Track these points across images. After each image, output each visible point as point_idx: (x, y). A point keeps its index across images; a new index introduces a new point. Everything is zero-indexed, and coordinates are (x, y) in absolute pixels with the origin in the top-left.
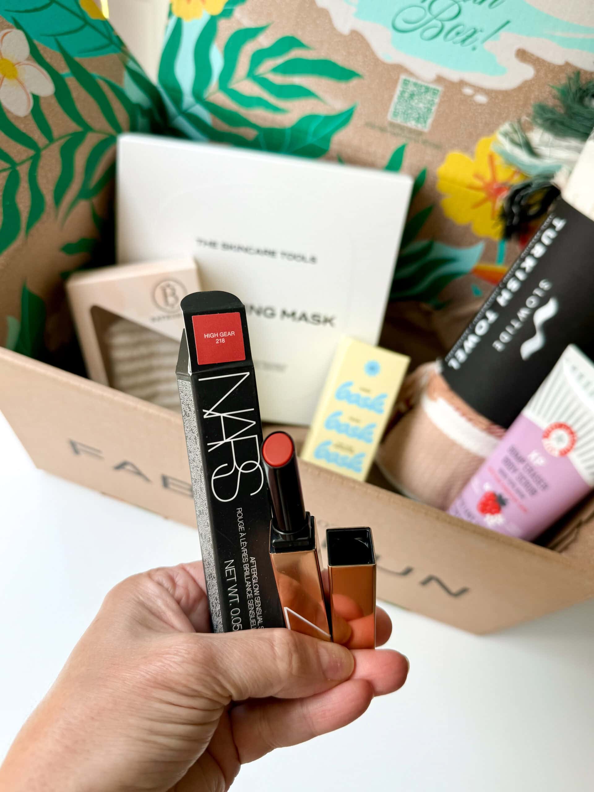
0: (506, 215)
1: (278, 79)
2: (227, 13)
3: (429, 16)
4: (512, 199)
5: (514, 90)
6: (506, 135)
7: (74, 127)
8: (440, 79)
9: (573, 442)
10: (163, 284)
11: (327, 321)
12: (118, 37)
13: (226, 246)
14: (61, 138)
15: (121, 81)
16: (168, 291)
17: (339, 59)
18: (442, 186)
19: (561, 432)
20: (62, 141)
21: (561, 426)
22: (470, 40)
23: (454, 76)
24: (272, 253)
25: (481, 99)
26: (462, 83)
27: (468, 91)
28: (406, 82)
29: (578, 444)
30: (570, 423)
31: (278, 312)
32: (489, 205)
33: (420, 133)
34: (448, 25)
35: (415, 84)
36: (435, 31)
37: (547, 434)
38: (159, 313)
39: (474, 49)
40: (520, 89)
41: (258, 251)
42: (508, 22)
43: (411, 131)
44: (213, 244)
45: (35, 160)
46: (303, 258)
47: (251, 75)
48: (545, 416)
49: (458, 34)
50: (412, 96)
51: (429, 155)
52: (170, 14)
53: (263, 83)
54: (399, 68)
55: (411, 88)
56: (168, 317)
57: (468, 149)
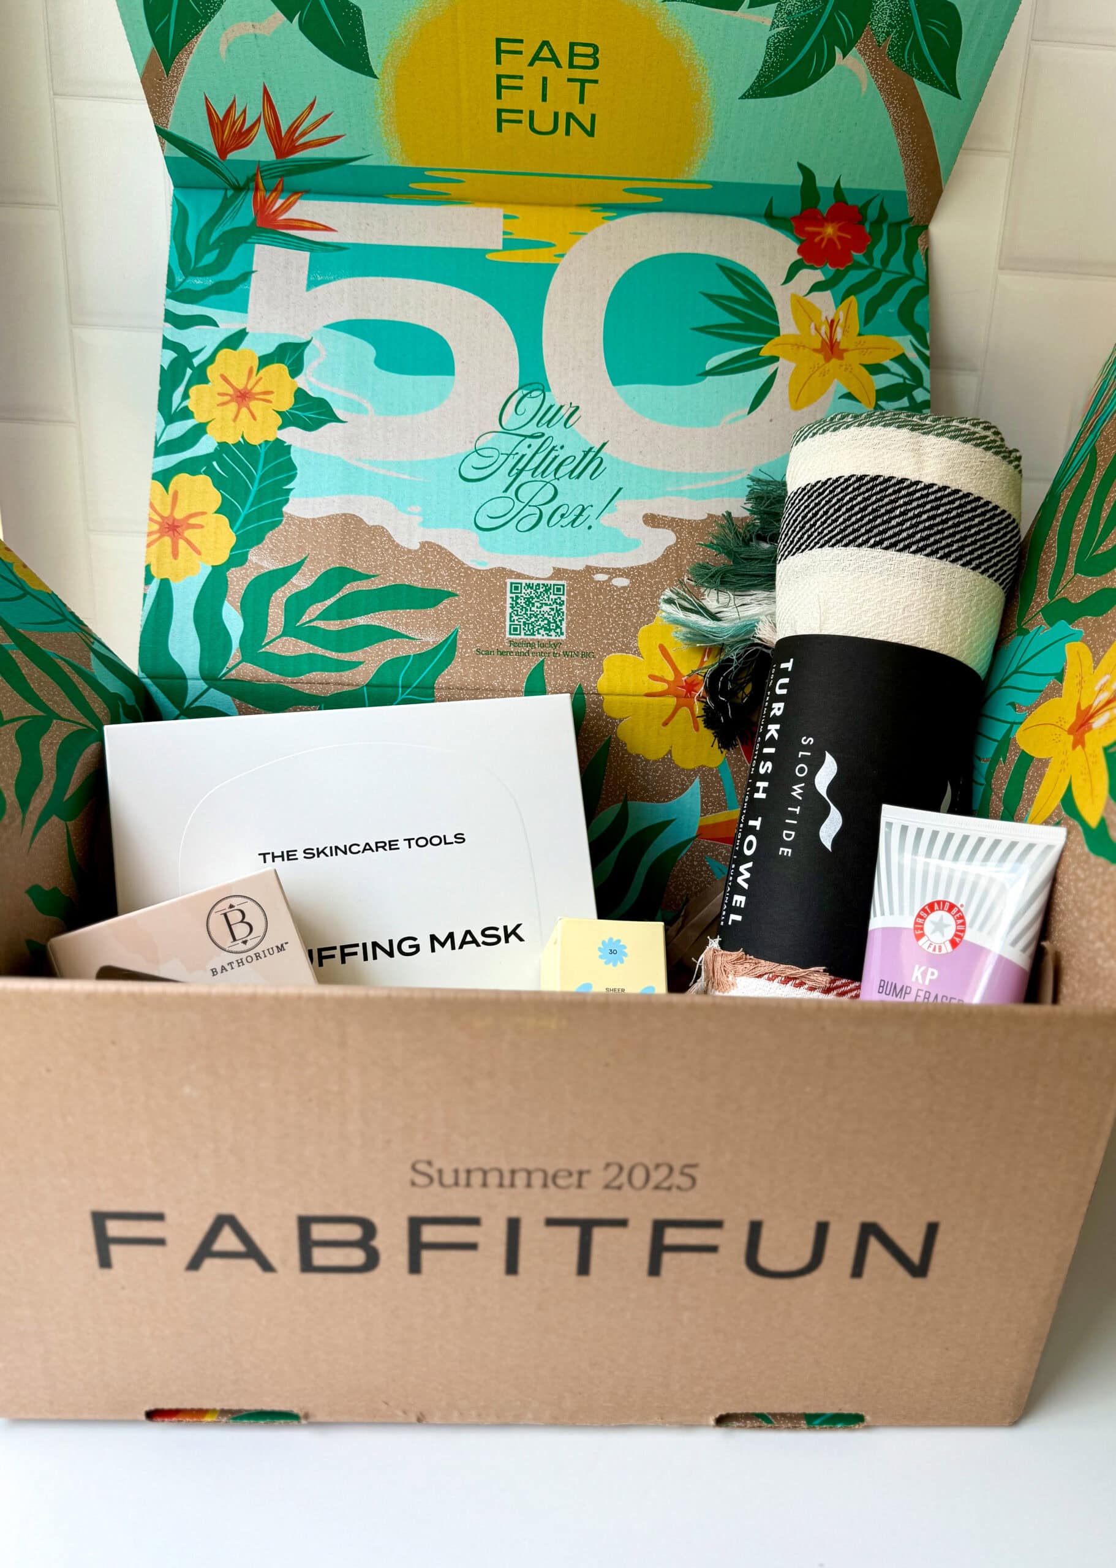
0: (711, 720)
1: (334, 626)
2: (237, 559)
3: (519, 506)
4: (711, 689)
5: (658, 561)
6: (670, 601)
7: (31, 710)
8: (558, 573)
9: (960, 918)
10: (224, 905)
11: (511, 933)
12: (72, 613)
13: (309, 853)
14: (14, 720)
15: (89, 665)
16: (234, 917)
17: (416, 580)
18: (612, 707)
19: (936, 916)
20: (17, 725)
21: (931, 908)
22: (581, 519)
23: (577, 564)
24: (392, 845)
25: (621, 582)
26: (590, 570)
27: (601, 577)
28: (516, 587)
29: (968, 919)
30: (940, 897)
31: (424, 943)
32: (684, 711)
33: (557, 644)
34: (547, 510)
35: (529, 586)
36: (534, 519)
37: (919, 932)
38: (226, 958)
39: (590, 527)
40: (665, 556)
41: (367, 847)
42: (620, 489)
43: (542, 644)
44: (289, 855)
46: (443, 840)
47: (291, 629)
48: (901, 912)
49: (562, 516)
50: (529, 601)
51: (578, 669)
52: (149, 579)
53: (311, 634)
54: (502, 573)
55: (525, 592)
56: (240, 963)
57: (629, 648)
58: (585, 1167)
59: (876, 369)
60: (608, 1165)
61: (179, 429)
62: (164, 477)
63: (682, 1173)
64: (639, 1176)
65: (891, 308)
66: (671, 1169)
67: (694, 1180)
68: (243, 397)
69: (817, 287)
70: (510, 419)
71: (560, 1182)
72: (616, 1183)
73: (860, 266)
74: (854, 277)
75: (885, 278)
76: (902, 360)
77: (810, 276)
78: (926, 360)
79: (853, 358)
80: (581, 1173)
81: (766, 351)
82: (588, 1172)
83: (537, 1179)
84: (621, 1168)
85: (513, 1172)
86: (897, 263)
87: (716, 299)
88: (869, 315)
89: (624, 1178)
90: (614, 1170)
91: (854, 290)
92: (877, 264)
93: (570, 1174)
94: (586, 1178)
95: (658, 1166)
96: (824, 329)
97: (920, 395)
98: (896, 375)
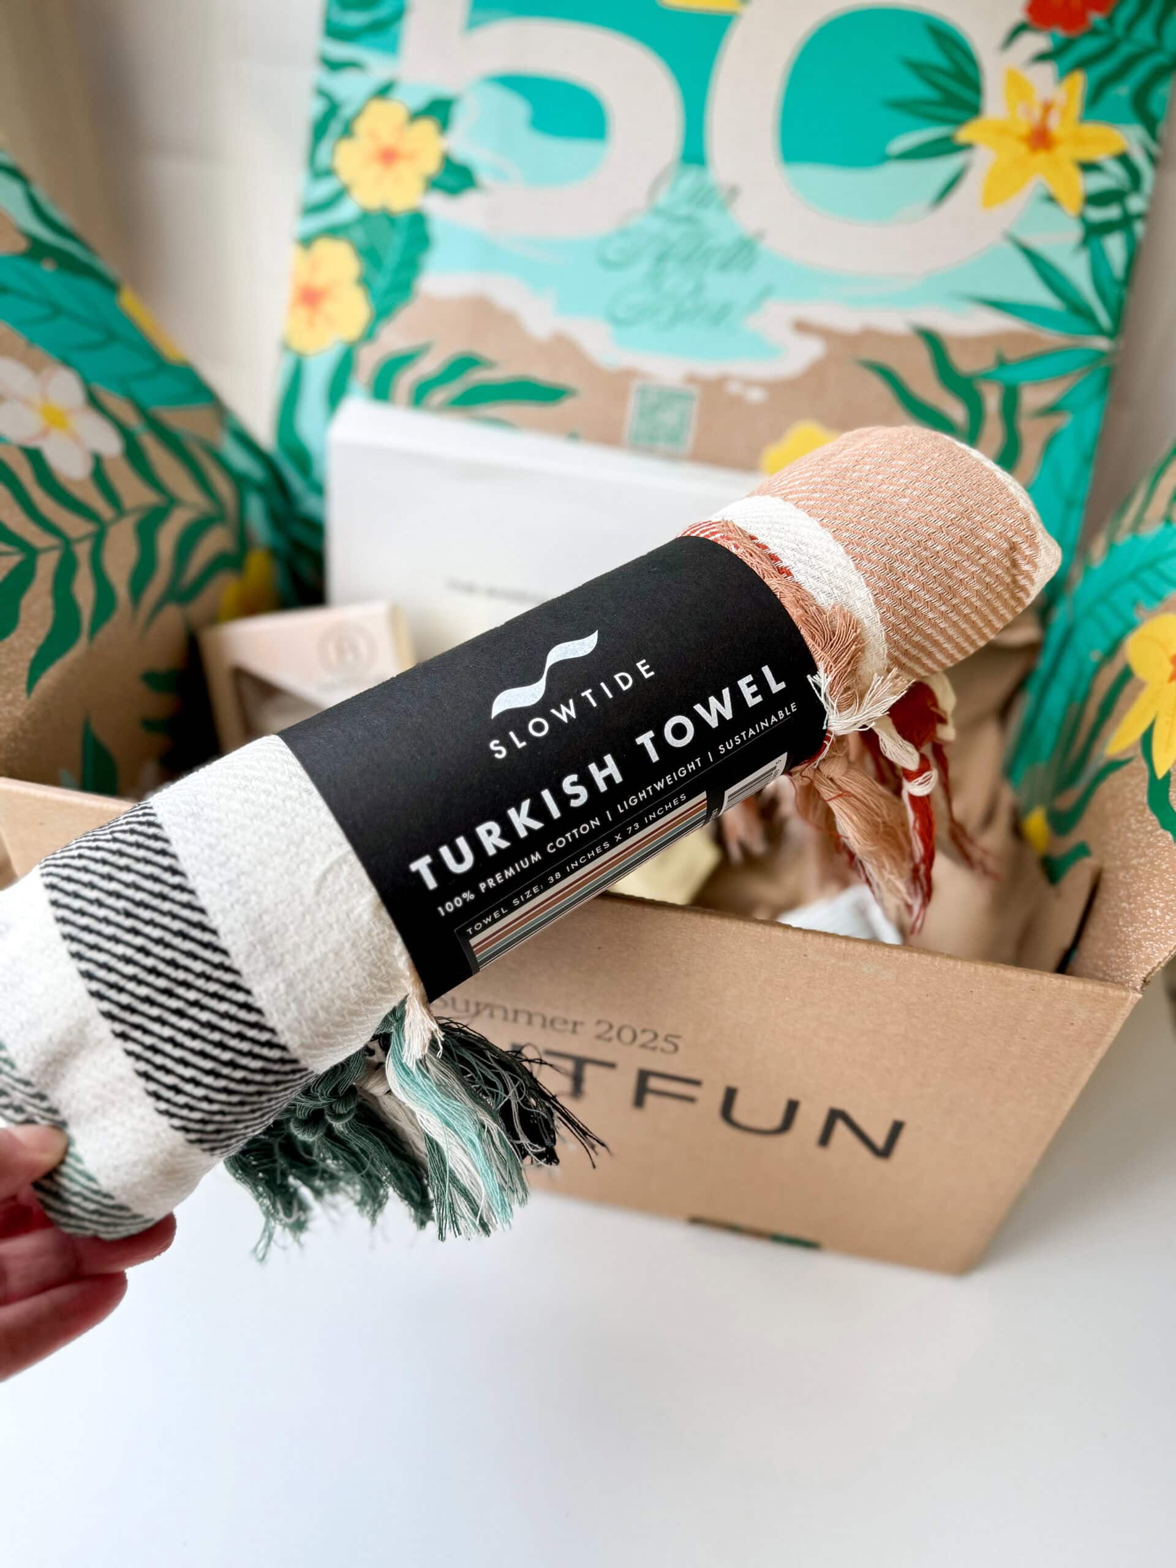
2: (369, 335)
5: (802, 376)
7: (150, 497)
8: (692, 379)
14: (134, 510)
17: (542, 373)
20: (138, 516)
23: (712, 370)
25: (758, 395)
26: (726, 379)
27: (737, 388)
40: (810, 372)
42: (772, 289)
45: (99, 540)
50: (654, 409)
52: (285, 350)
54: (627, 375)
55: (651, 399)
58: (578, 1019)
59: (1089, 167)
60: (599, 1022)
61: (324, 189)
62: (307, 242)
63: (666, 1040)
64: (627, 1035)
65: (1123, 91)
66: (656, 1036)
67: (676, 1048)
68: (389, 156)
69: (1042, 57)
70: (663, 198)
71: (558, 1026)
72: (607, 1036)
73: (1094, 32)
74: (1088, 46)
75: (1126, 50)
76: (1124, 159)
77: (1036, 42)
78: (1153, 160)
79: (1066, 153)
80: (575, 1024)
81: (964, 135)
82: (582, 1023)
83: (538, 1021)
84: (611, 1027)
85: (516, 1012)
86: (1144, 32)
87: (918, 68)
88: (1095, 96)
89: (614, 1033)
90: (605, 1027)
91: (1083, 64)
92: (1119, 29)
93: (565, 1022)
94: (579, 1028)
95: (644, 1031)
96: (1037, 112)
97: (1136, 204)
98: (1113, 177)
